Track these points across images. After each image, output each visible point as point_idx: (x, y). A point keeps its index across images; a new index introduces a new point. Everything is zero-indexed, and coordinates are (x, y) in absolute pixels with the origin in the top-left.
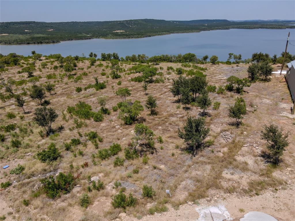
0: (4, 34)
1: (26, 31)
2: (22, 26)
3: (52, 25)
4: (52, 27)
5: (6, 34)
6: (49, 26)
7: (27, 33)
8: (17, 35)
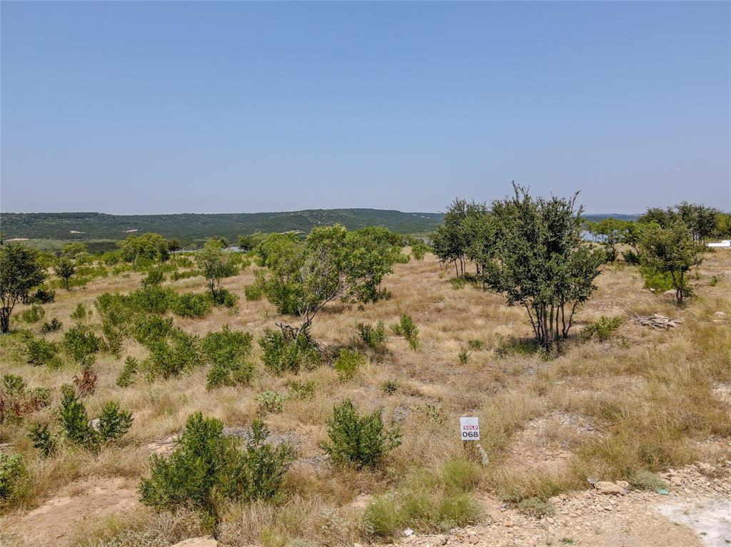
0: (18, 238)
1: (73, 232)
2: (65, 221)
3: (136, 221)
4: (135, 225)
5: (23, 239)
6: (128, 223)
7: (73, 237)
8: (49, 240)
